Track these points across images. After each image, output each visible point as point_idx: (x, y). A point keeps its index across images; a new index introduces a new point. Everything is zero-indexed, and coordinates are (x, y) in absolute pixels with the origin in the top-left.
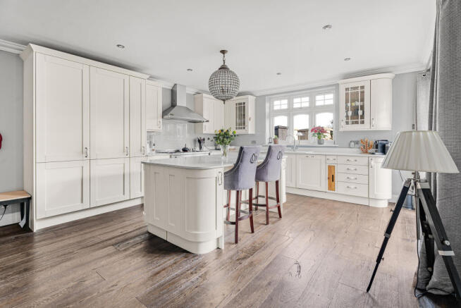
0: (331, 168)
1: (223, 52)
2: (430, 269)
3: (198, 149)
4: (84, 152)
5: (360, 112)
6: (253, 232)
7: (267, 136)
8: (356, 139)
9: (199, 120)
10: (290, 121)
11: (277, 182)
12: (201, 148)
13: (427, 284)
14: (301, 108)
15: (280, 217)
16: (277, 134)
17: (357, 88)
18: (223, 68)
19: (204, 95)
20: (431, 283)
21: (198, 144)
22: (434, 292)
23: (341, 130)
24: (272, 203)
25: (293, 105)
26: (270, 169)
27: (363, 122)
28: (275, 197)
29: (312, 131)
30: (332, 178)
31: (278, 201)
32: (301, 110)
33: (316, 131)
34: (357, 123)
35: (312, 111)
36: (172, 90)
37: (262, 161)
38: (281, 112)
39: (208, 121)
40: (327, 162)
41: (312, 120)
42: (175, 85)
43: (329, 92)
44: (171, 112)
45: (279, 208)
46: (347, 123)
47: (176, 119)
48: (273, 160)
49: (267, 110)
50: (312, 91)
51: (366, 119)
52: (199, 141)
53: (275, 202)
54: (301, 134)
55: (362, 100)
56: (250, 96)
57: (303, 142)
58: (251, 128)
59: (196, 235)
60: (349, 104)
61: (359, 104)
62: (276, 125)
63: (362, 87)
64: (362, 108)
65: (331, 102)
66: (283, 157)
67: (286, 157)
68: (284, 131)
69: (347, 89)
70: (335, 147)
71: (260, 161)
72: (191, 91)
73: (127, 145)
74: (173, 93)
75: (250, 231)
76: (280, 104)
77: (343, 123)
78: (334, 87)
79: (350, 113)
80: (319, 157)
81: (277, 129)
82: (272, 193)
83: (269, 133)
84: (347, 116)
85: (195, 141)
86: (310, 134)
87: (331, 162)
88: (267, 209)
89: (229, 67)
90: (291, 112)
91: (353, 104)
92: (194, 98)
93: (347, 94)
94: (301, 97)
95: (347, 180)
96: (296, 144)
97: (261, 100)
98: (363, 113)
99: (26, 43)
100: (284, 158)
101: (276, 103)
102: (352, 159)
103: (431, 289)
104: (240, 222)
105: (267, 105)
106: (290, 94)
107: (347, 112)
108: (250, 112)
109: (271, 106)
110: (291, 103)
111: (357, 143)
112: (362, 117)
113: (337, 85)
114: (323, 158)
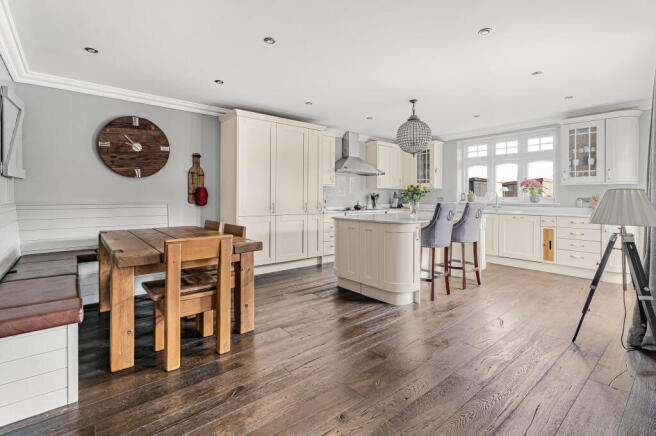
0: (548, 233)
1: (413, 101)
2: (644, 325)
3: (370, 206)
4: (272, 207)
5: (591, 161)
6: (448, 293)
7: (459, 191)
8: (586, 196)
9: (374, 172)
10: (492, 172)
11: (475, 244)
12: (374, 205)
13: (641, 341)
14: (506, 155)
15: (479, 283)
16: (472, 188)
17: (586, 129)
18: (413, 119)
19: (379, 143)
20: (644, 339)
21: (370, 201)
22: (649, 348)
23: (563, 183)
24: (469, 268)
25: (495, 151)
26: (467, 227)
27: (595, 174)
28: (473, 261)
29: (522, 185)
30: (549, 246)
31: (476, 265)
32: (507, 158)
33: (527, 186)
34: (586, 174)
35: (523, 158)
36: (343, 139)
37: (458, 219)
38: (477, 161)
39: (384, 174)
40: (544, 224)
41: (523, 170)
42: (347, 133)
43: (546, 135)
44: (345, 165)
45: (477, 273)
46: (572, 175)
47: (349, 172)
48: (471, 219)
49: (459, 158)
50: (522, 133)
51: (600, 169)
52: (373, 198)
53: (473, 267)
54: (506, 189)
55: (594, 145)
56: (436, 142)
57: (509, 200)
58: (436, 181)
59: (395, 286)
60: (575, 151)
61: (588, 150)
62: (470, 176)
63: (594, 129)
64: (594, 155)
65: (550, 147)
66: (483, 216)
67: (486, 216)
68: (482, 185)
69: (572, 131)
70: (555, 206)
71: (457, 218)
72: (363, 138)
73: (306, 201)
74: (344, 142)
75: (445, 292)
76: (477, 151)
77: (566, 176)
78: (554, 128)
79: (576, 162)
80: (532, 218)
81: (472, 181)
82: (470, 257)
83: (462, 188)
84: (572, 166)
85: (367, 197)
86: (520, 189)
87: (548, 224)
88: (464, 272)
89: (419, 117)
90: (492, 161)
91: (581, 151)
92: (367, 147)
93: (571, 138)
94: (506, 141)
95: (570, 248)
96: (499, 202)
97: (451, 146)
98: (595, 162)
99: (232, 108)
100: (484, 218)
101: (472, 149)
102: (578, 221)
103: (645, 345)
104: (436, 280)
105: (459, 152)
106: (491, 138)
107: (571, 160)
108: (436, 161)
109: (465, 153)
110: (491, 150)
111: (587, 200)
112: (594, 167)
113: (557, 126)
114: (537, 219)
